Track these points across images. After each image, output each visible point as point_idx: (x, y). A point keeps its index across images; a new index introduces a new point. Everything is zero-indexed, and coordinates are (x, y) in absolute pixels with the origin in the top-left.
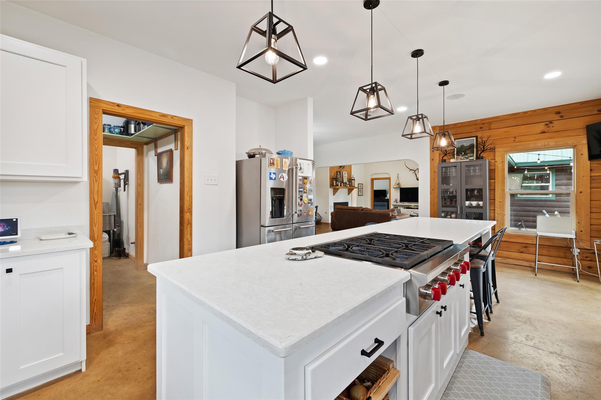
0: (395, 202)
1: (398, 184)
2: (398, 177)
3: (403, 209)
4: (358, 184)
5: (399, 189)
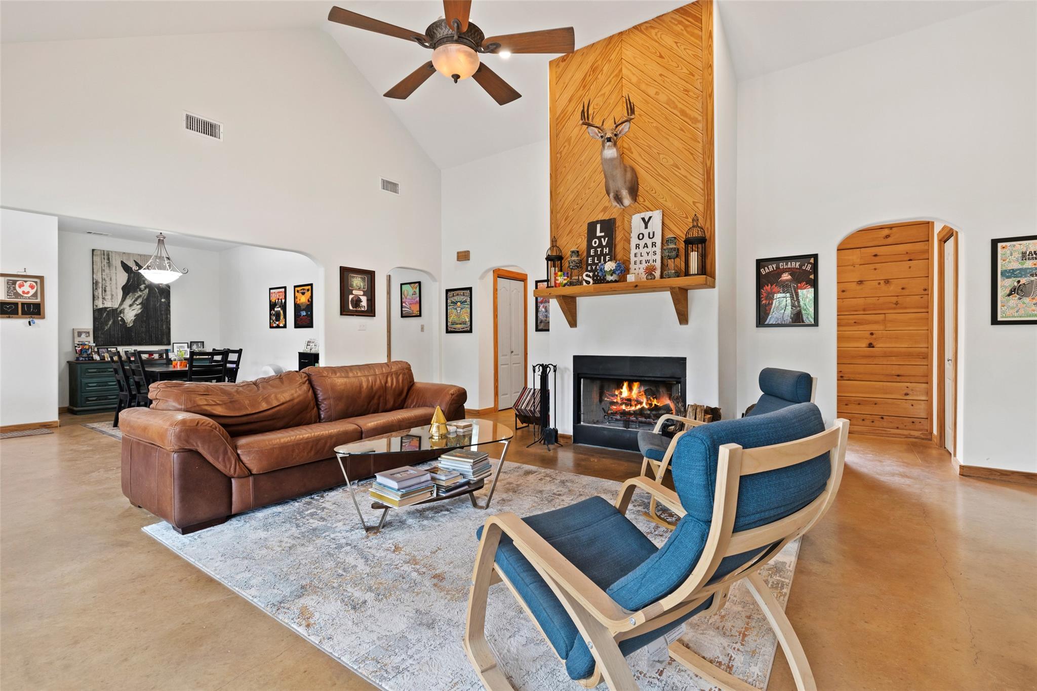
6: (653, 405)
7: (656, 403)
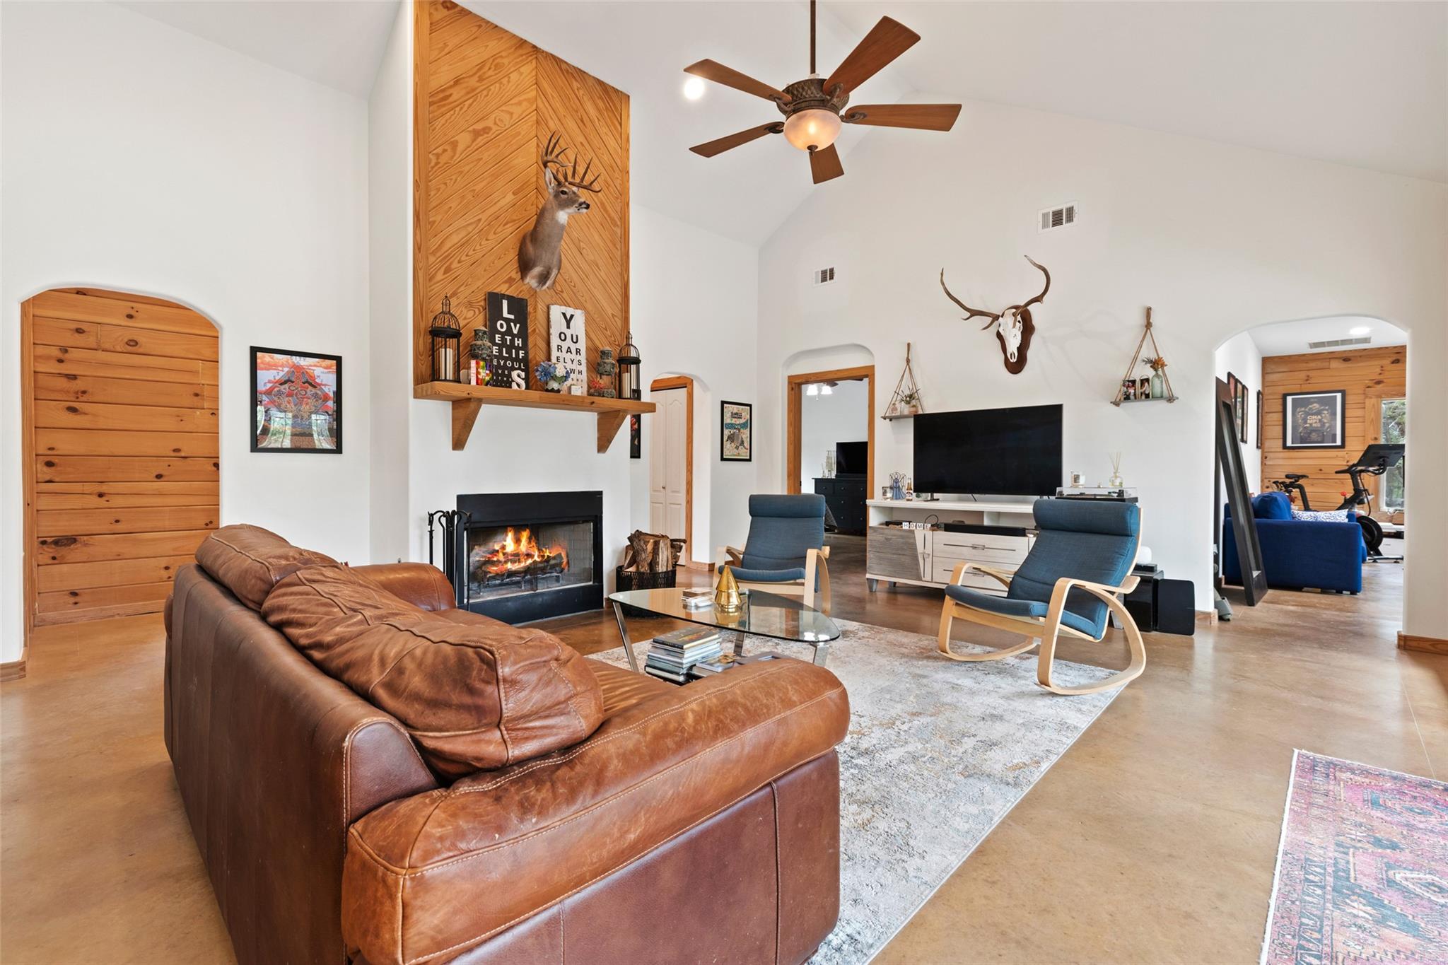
0: (889, 495)
1: (910, 399)
2: (908, 361)
3: (929, 534)
4: (723, 403)
5: (912, 420)
6: (546, 557)
7: (548, 554)
